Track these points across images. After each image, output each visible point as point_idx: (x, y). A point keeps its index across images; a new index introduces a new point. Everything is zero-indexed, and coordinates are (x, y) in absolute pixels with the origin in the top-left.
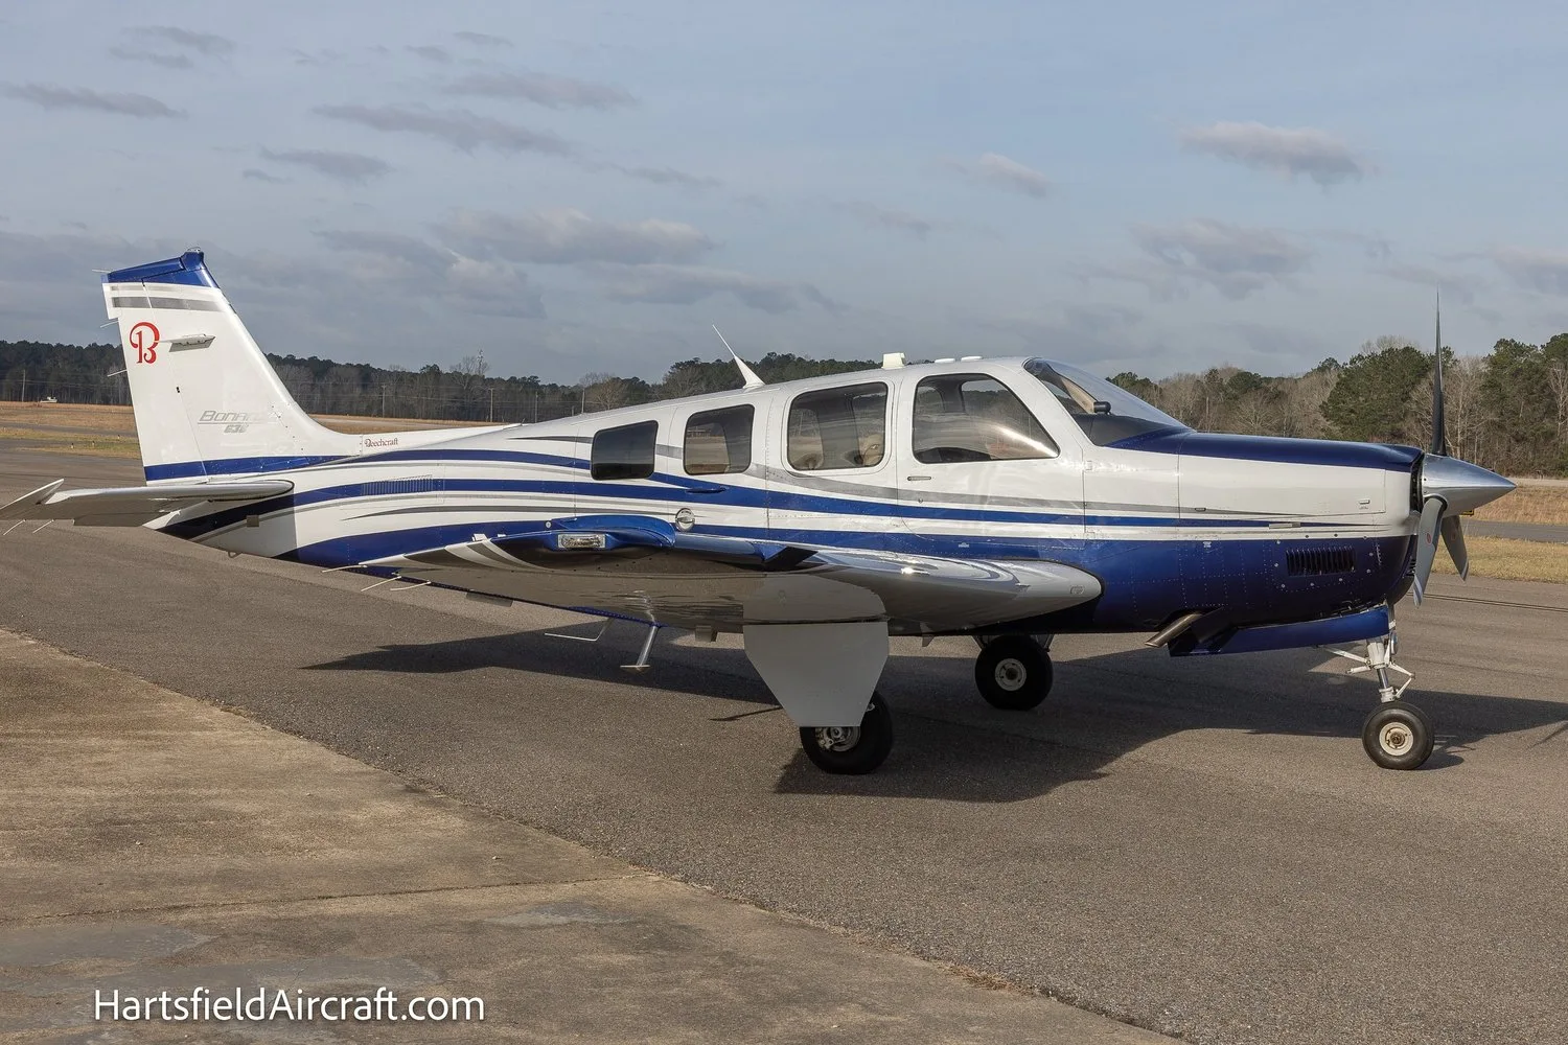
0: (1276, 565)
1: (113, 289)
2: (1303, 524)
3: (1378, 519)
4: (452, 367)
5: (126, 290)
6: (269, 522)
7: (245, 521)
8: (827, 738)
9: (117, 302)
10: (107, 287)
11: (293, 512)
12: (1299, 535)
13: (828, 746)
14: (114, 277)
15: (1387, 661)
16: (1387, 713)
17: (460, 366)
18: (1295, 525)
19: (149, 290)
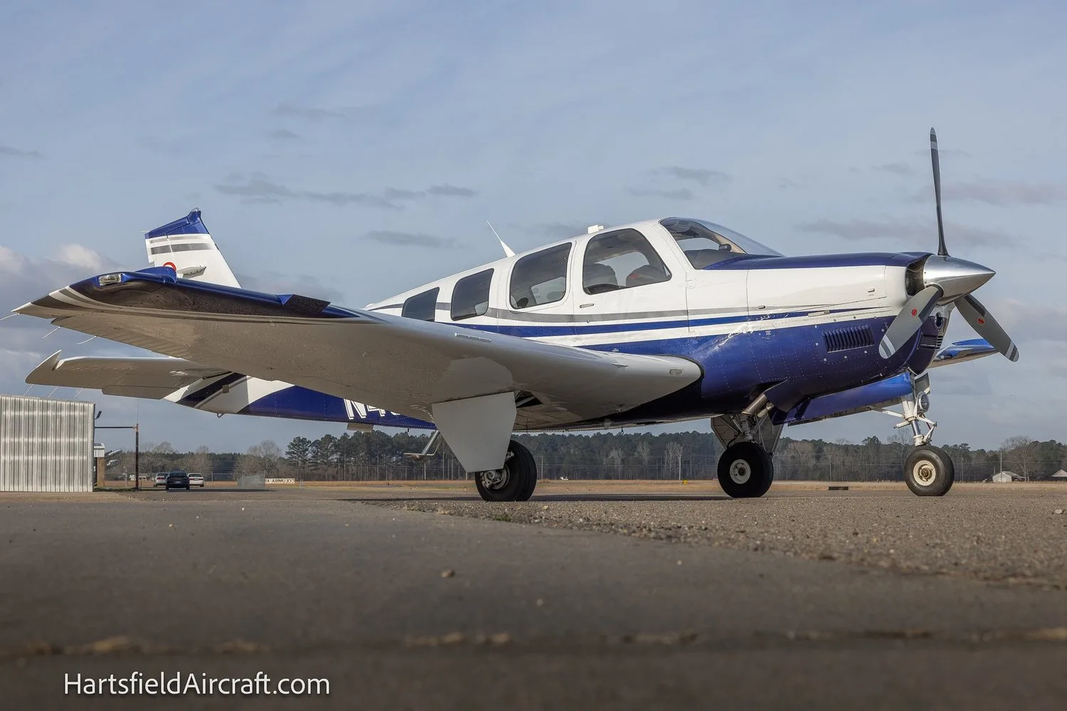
0: (817, 344)
1: (151, 242)
2: (832, 312)
3: (883, 302)
4: (889, 439)
5: (160, 242)
6: (234, 389)
7: (222, 390)
8: (487, 480)
9: (154, 251)
10: (148, 241)
11: (246, 380)
12: (829, 319)
13: (487, 485)
14: (152, 234)
15: (915, 415)
16: (918, 454)
17: (896, 436)
18: (826, 313)
19: (169, 240)
